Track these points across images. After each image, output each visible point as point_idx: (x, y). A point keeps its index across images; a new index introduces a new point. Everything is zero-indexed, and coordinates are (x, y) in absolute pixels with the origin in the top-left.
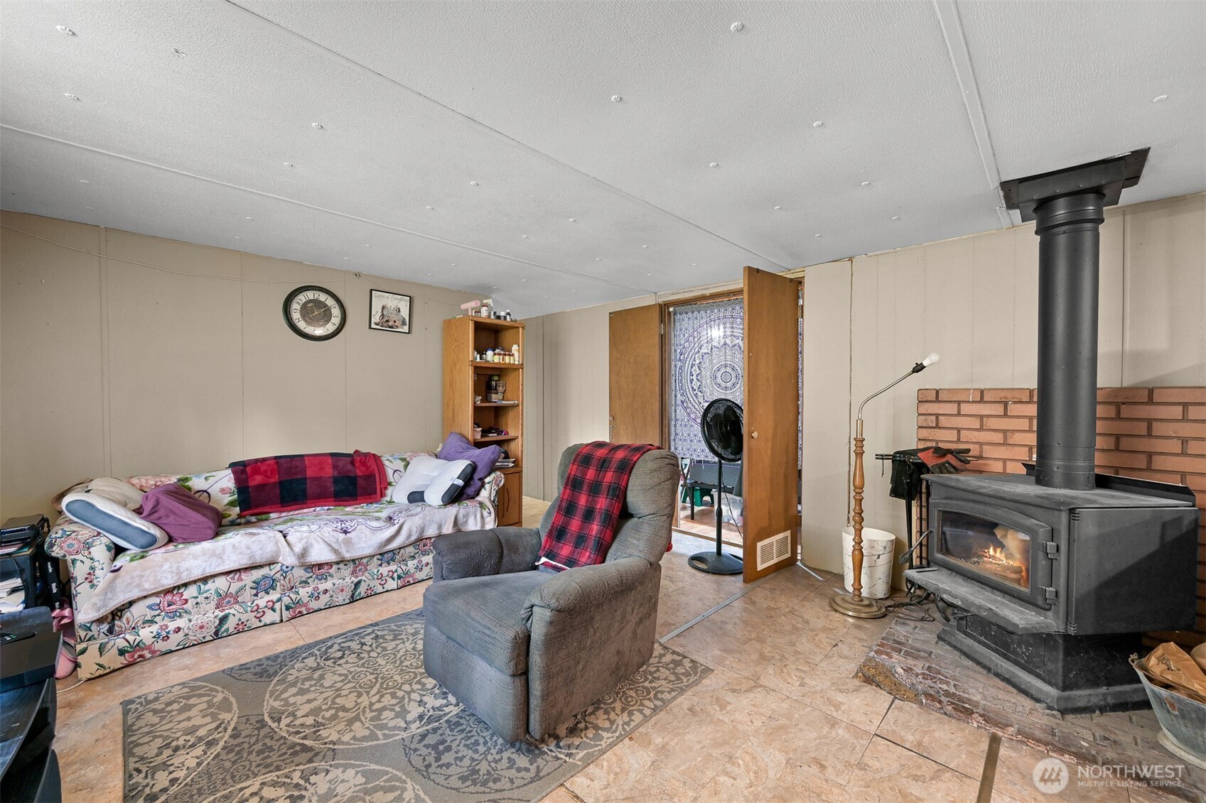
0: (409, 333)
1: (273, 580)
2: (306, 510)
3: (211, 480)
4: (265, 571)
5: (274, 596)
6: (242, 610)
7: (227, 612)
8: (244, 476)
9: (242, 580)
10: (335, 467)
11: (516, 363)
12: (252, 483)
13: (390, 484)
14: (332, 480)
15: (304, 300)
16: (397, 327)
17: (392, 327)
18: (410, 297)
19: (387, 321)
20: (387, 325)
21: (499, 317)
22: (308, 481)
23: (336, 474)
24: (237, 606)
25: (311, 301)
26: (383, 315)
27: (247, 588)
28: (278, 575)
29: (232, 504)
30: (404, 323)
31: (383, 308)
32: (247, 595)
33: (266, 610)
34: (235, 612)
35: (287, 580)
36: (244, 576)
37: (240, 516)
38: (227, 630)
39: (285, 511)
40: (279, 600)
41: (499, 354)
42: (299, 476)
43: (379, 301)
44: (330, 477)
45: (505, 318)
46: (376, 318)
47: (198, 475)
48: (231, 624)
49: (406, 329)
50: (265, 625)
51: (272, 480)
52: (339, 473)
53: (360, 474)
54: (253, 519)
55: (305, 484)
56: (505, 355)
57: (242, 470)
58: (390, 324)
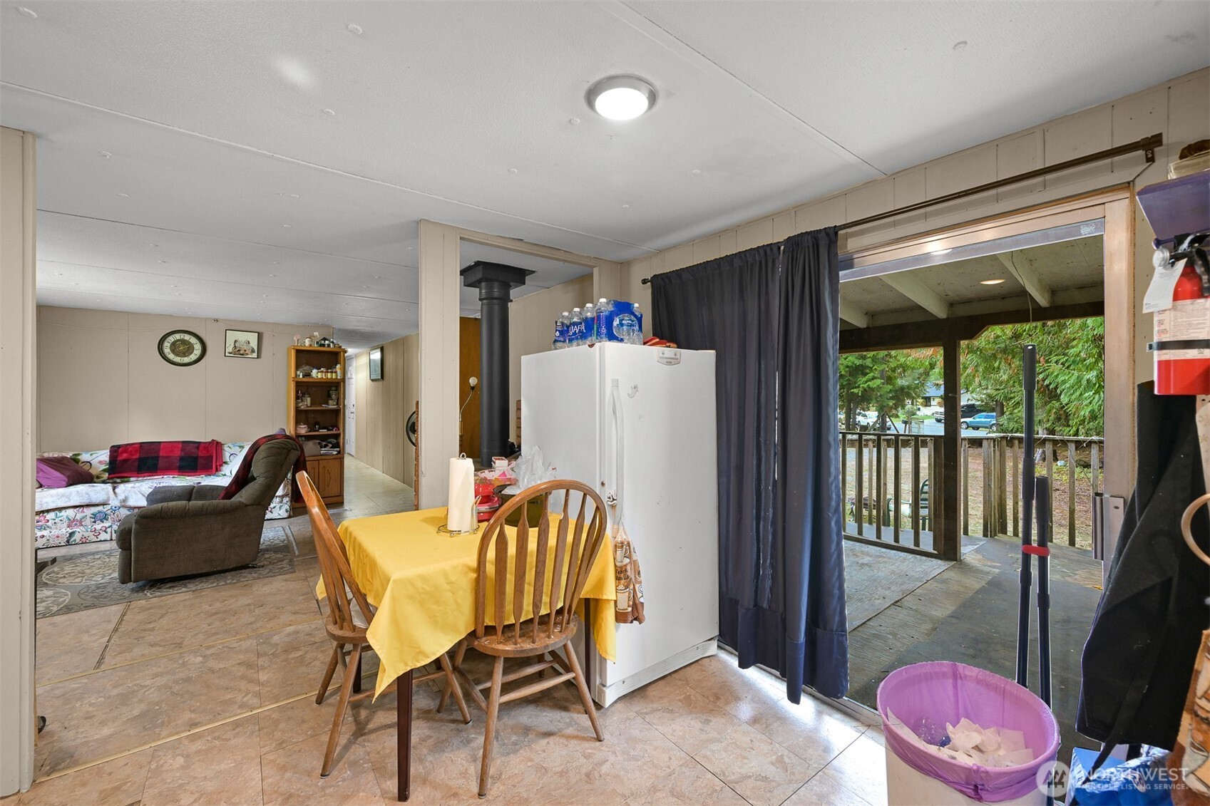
0: (257, 358)
1: (106, 515)
2: (156, 477)
3: (94, 456)
4: (100, 508)
5: (107, 524)
6: (84, 530)
7: (74, 530)
8: (116, 454)
9: (84, 512)
10: (182, 450)
11: (339, 378)
12: (120, 458)
13: (226, 463)
14: (179, 458)
15: (173, 340)
16: (247, 354)
17: (243, 355)
18: (258, 333)
19: (239, 350)
20: (238, 352)
21: (324, 345)
22: (160, 458)
23: (183, 455)
24: (81, 528)
25: (178, 340)
26: (235, 347)
27: (88, 517)
28: (109, 512)
29: (105, 470)
30: (253, 351)
31: (236, 341)
32: (88, 521)
33: (101, 531)
34: (80, 531)
35: (115, 515)
36: (85, 509)
37: (109, 478)
38: (75, 540)
39: (141, 477)
40: (110, 526)
41: (322, 372)
42: (156, 455)
43: (232, 336)
44: (177, 457)
45: (329, 345)
46: (230, 349)
47: (87, 451)
48: (77, 537)
49: (255, 355)
50: (101, 541)
51: (134, 457)
52: (185, 454)
53: (202, 455)
54: (118, 480)
55: (158, 460)
56: (328, 372)
57: (115, 451)
58: (241, 352)
